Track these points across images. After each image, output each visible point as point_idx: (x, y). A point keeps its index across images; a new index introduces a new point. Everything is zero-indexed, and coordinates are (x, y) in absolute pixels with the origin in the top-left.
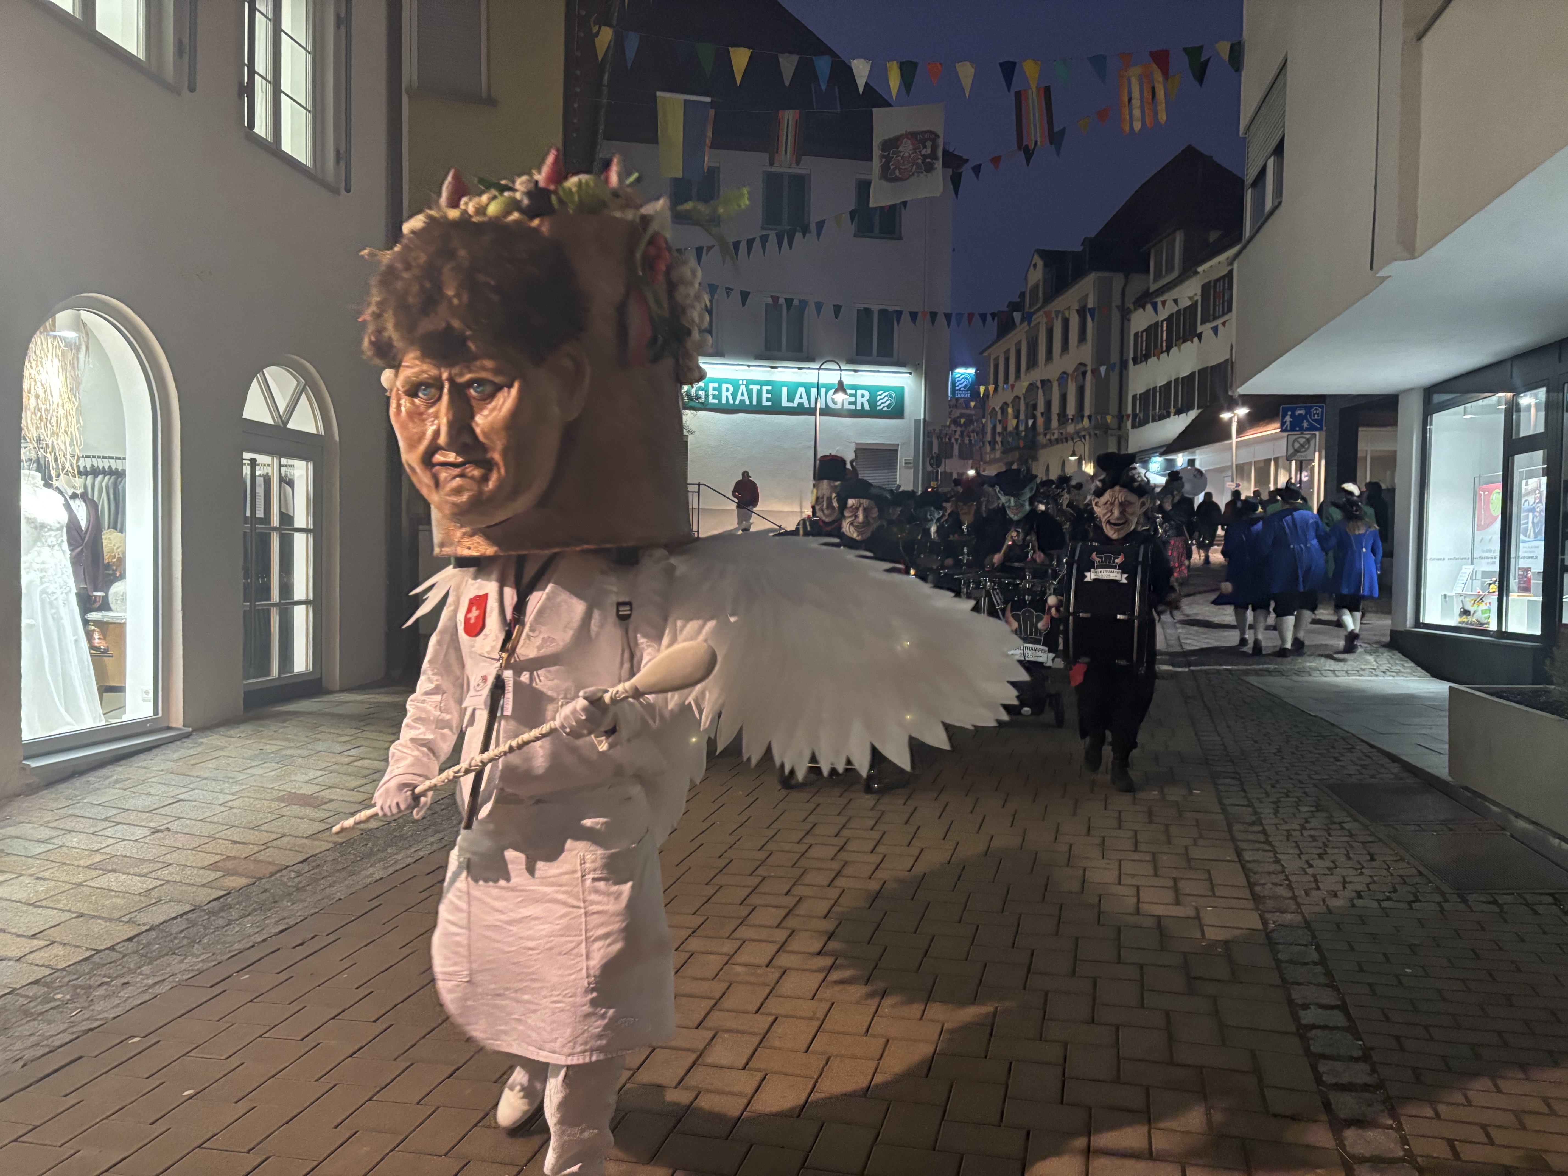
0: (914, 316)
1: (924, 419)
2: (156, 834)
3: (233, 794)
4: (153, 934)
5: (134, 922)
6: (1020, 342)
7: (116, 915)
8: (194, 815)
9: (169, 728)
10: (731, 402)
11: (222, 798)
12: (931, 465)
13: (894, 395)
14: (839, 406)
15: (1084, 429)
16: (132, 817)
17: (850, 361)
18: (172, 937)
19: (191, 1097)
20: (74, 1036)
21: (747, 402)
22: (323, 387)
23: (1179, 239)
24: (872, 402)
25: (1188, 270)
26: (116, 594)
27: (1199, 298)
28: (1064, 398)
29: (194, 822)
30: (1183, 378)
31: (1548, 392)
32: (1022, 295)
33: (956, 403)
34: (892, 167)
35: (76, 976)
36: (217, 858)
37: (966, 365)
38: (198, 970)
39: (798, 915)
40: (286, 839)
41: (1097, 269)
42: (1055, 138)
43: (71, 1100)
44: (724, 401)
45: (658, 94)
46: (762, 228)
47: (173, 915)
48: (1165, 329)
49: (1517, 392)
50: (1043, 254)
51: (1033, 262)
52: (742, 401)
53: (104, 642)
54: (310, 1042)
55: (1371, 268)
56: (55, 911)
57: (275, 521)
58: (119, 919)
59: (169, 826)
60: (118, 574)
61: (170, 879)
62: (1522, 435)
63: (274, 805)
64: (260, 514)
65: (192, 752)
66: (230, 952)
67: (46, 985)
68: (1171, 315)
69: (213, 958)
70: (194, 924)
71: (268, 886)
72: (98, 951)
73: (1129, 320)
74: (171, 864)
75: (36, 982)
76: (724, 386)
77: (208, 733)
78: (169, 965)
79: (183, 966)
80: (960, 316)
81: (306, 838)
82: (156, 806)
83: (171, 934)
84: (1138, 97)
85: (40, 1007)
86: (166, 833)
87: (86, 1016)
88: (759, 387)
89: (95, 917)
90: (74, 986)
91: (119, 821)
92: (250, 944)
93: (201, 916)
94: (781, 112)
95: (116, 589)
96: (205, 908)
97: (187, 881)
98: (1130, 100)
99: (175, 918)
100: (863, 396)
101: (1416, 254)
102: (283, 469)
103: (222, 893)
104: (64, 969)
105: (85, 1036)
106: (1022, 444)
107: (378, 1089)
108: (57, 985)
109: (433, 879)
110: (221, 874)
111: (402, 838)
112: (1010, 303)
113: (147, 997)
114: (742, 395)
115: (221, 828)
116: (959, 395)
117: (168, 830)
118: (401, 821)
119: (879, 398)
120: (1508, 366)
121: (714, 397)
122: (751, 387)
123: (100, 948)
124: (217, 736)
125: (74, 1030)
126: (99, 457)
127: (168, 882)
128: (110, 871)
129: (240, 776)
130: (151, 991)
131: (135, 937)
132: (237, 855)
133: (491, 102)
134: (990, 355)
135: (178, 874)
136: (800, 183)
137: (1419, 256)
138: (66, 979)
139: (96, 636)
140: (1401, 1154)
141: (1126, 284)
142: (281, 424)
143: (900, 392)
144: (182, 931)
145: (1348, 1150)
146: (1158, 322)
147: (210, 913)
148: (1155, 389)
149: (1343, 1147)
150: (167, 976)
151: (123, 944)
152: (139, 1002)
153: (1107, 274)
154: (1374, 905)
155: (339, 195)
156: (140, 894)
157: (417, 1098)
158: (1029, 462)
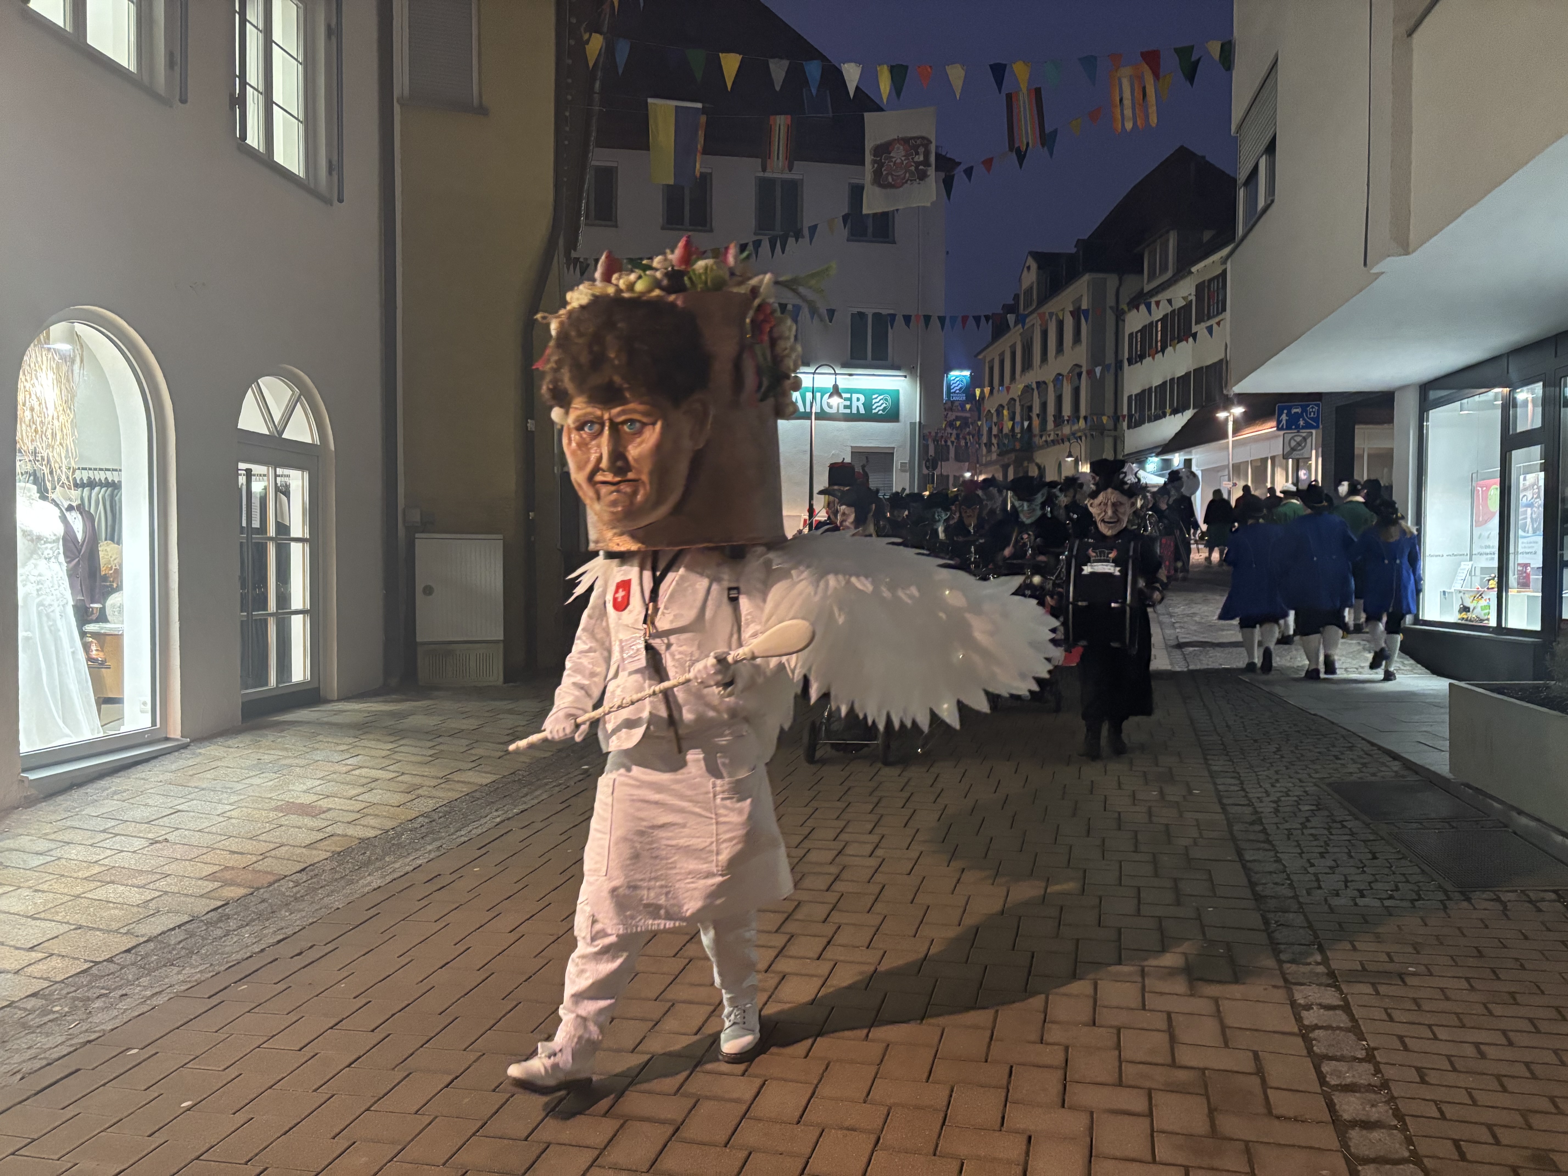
0: (907, 319)
1: (920, 422)
2: (154, 845)
3: (232, 804)
4: (151, 945)
5: (132, 934)
6: (1014, 345)
7: (114, 926)
8: (192, 825)
9: (167, 739)
11: (220, 809)
12: (927, 468)
13: (889, 399)
14: (834, 411)
15: (1079, 430)
16: (131, 828)
17: (845, 365)
18: (170, 948)
19: (189, 1109)
20: (72, 1049)
22: (319, 396)
23: (1173, 239)
24: (868, 406)
25: (1182, 271)
26: (113, 606)
27: (1193, 298)
28: (1059, 399)
29: (192, 833)
30: (1178, 378)
31: (1544, 386)
32: (1016, 297)
33: (951, 406)
34: (884, 173)
35: (74, 989)
36: (216, 868)
37: (961, 367)
38: (195, 981)
39: (797, 920)
40: (284, 849)
41: (1091, 270)
42: (1047, 139)
43: (71, 1111)
45: (650, 100)
46: (755, 234)
47: (171, 926)
48: (1159, 329)
49: (1513, 387)
50: (1037, 256)
51: (1027, 265)
53: (101, 654)
54: (308, 1052)
55: (1365, 264)
56: (53, 923)
57: (272, 531)
58: (117, 931)
59: (166, 837)
60: (115, 585)
61: (168, 890)
62: (1519, 430)
63: (272, 815)
64: (256, 524)
65: (190, 763)
66: (227, 962)
67: (44, 997)
68: (1166, 316)
69: (211, 969)
70: (191, 935)
71: (266, 896)
72: (96, 963)
73: (1124, 321)
74: (169, 875)
75: (34, 995)
77: (207, 744)
78: (167, 976)
79: (181, 977)
80: (953, 319)
81: (305, 847)
82: (154, 817)
83: (169, 945)
84: (1130, 97)
85: (37, 1020)
86: (164, 844)
87: (84, 1028)
89: (93, 928)
90: (72, 998)
91: (118, 832)
92: (248, 954)
93: (199, 927)
94: (772, 117)
95: (113, 600)
96: (203, 918)
97: (186, 892)
98: (1121, 100)
99: (174, 929)
100: (858, 399)
101: (1410, 250)
102: (279, 479)
103: (220, 903)
104: (62, 981)
105: (83, 1049)
106: (1018, 446)
107: (376, 1099)
108: (56, 997)
109: (430, 888)
110: (219, 884)
111: (400, 846)
112: (1004, 306)
113: (145, 1009)
115: (219, 837)
116: (954, 398)
117: (166, 840)
119: (874, 401)
120: (1504, 361)
123: (98, 960)
124: (216, 747)
125: (72, 1042)
126: (95, 469)
127: (166, 893)
128: (108, 883)
129: (239, 786)
130: (148, 1002)
131: (133, 948)
132: (236, 865)
133: (482, 111)
134: (985, 357)
135: (176, 885)
136: (793, 189)
137: (1413, 252)
138: (64, 992)
139: (94, 648)
140: (1406, 1154)
141: (1120, 285)
142: (276, 434)
143: (895, 395)
144: (180, 942)
145: (1353, 1150)
146: (1152, 322)
147: (208, 924)
148: (1150, 389)
149: (1348, 1148)
150: (164, 987)
151: (121, 955)
152: (137, 1014)
153: (1101, 275)
154: (1377, 903)
155: (331, 205)
156: (138, 906)
157: (416, 1108)
158: (1026, 464)
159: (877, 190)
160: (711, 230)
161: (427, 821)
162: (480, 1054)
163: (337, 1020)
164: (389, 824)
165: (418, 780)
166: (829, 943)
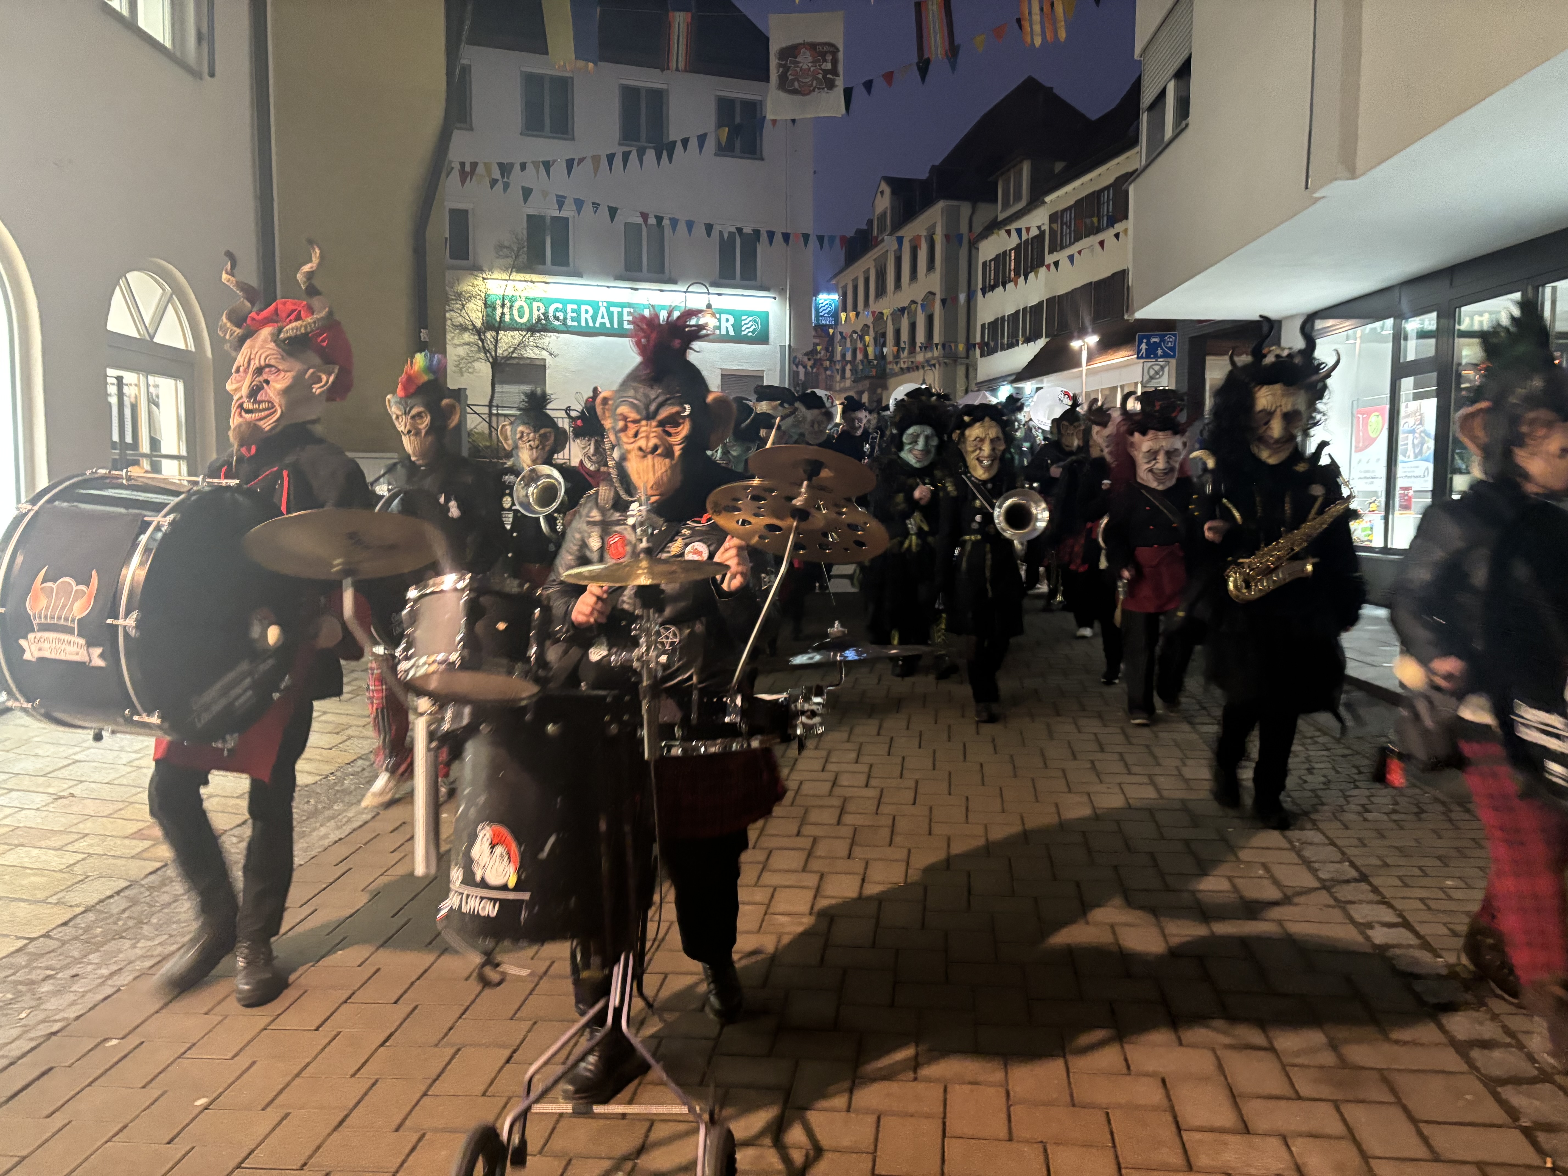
0: (786, 237)
1: (790, 346)
2: (60, 801)
3: (135, 752)
4: (91, 916)
5: (63, 903)
6: (868, 271)
7: (40, 895)
8: (96, 777)
10: (591, 324)
11: (125, 758)
13: (759, 321)
15: (933, 358)
16: (26, 782)
17: (715, 284)
18: (114, 918)
19: (207, 1107)
20: (33, 1044)
21: (608, 325)
22: (192, 296)
23: (1026, 168)
24: (737, 326)
25: (1035, 201)
27: (1046, 228)
28: (913, 326)
29: (100, 786)
30: (1032, 306)
31: (1439, 317)
32: (870, 222)
33: (821, 329)
34: (790, 77)
35: (11, 971)
36: (140, 825)
37: (829, 291)
38: (159, 955)
39: (820, 857)
41: (945, 198)
43: (59, 1120)
44: (583, 324)
46: (622, 144)
47: (109, 893)
48: (1013, 258)
50: (890, 181)
51: (880, 190)
52: (603, 324)
54: (328, 1030)
55: (1307, 187)
57: (145, 447)
58: (44, 901)
59: (71, 791)
61: (91, 851)
62: (1411, 358)
64: (129, 439)
68: (1019, 245)
69: (172, 940)
70: (134, 902)
72: (32, 940)
73: (977, 249)
74: (87, 835)
76: (583, 308)
78: (120, 951)
79: (139, 952)
80: (832, 239)
81: (237, 797)
82: (49, 769)
83: (112, 915)
84: (1038, 12)
86: (71, 799)
87: (41, 1018)
88: (620, 309)
89: (15, 900)
90: (14, 982)
91: (10, 787)
93: (141, 893)
94: (671, 13)
96: (143, 882)
97: (112, 853)
98: (1030, 13)
99: (111, 897)
100: (727, 321)
101: (1358, 172)
102: (151, 388)
103: (158, 865)
105: (48, 1043)
106: (873, 372)
107: (430, 1081)
109: (399, 838)
110: (150, 843)
111: (346, 792)
112: (858, 230)
113: (109, 991)
114: (603, 317)
115: (134, 790)
116: (823, 322)
117: (72, 795)
118: (338, 774)
119: (743, 323)
120: (1396, 292)
121: (573, 319)
122: (611, 309)
123: (32, 936)
125: (32, 1035)
127: (90, 855)
128: (17, 846)
130: (110, 982)
131: (71, 920)
135: (99, 845)
136: (658, 98)
137: (1362, 175)
140: (1536, 1073)
141: (973, 213)
142: (148, 338)
143: (764, 318)
144: (124, 911)
145: (1483, 1071)
146: (1005, 253)
147: (150, 888)
148: (1003, 318)
149: (1477, 1069)
150: (123, 964)
151: (60, 929)
152: (101, 997)
153: (955, 203)
154: (1385, 818)
155: (201, 79)
156: (61, 871)
157: (482, 1088)
158: (879, 391)
159: (783, 95)
160: (573, 139)
161: (367, 763)
162: (531, 1023)
163: (350, 992)
164: (327, 769)
165: (344, 720)
166: (863, 880)
